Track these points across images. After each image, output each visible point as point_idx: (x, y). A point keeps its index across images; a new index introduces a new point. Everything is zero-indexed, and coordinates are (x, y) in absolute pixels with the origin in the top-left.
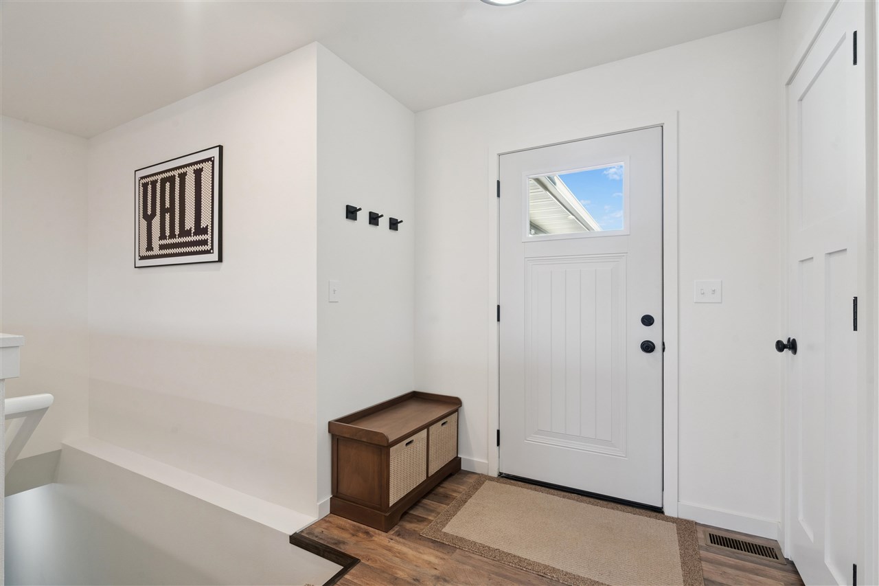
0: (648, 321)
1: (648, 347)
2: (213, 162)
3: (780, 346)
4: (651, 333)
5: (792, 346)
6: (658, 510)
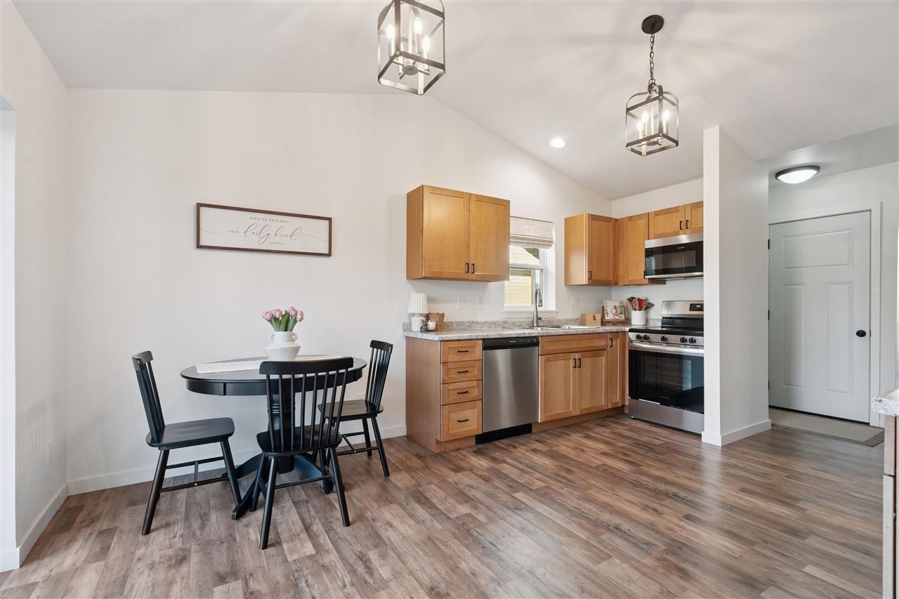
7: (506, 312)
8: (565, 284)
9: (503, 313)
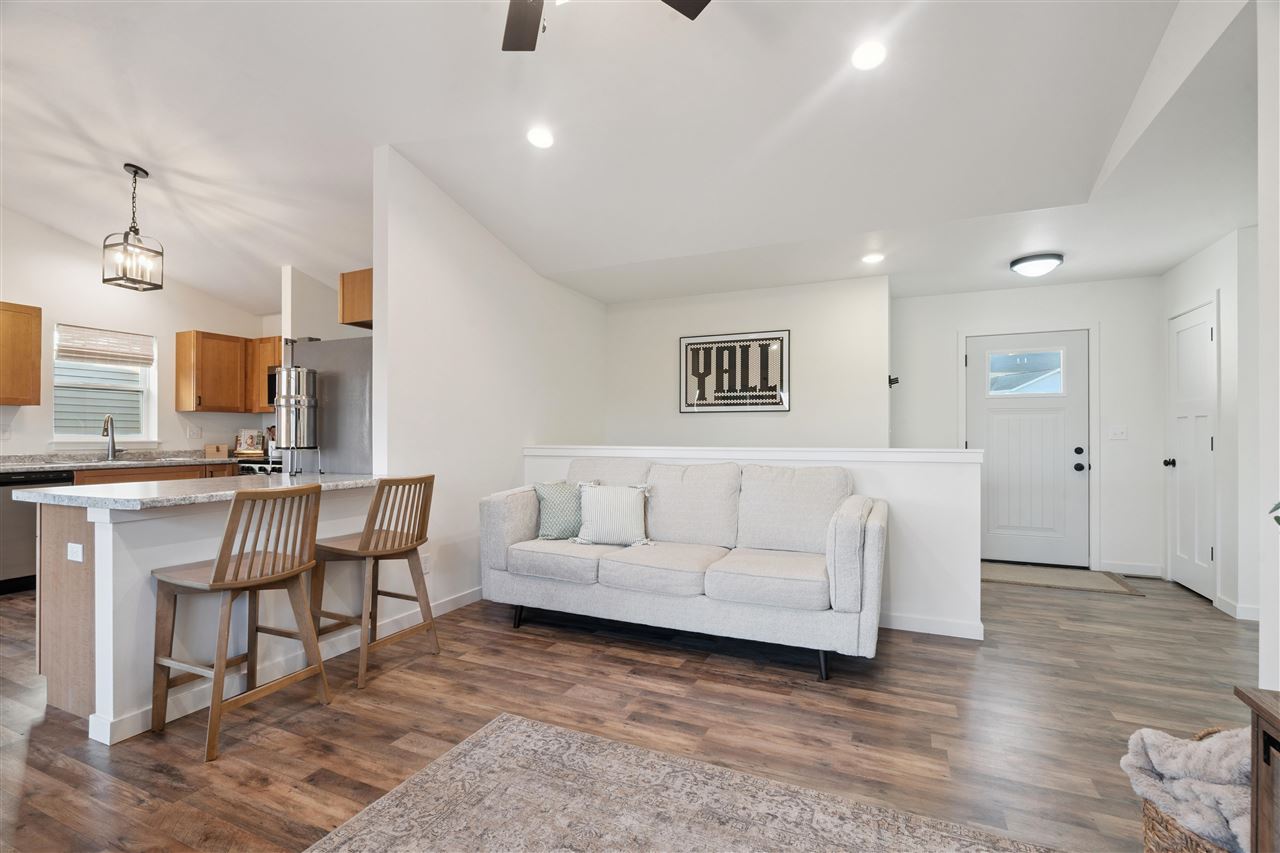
0: (1079, 451)
1: (1079, 467)
2: (782, 341)
3: (1167, 463)
4: (1081, 459)
5: (1172, 463)
6: (1087, 569)
7: (57, 443)
8: (177, 410)
9: (51, 443)
